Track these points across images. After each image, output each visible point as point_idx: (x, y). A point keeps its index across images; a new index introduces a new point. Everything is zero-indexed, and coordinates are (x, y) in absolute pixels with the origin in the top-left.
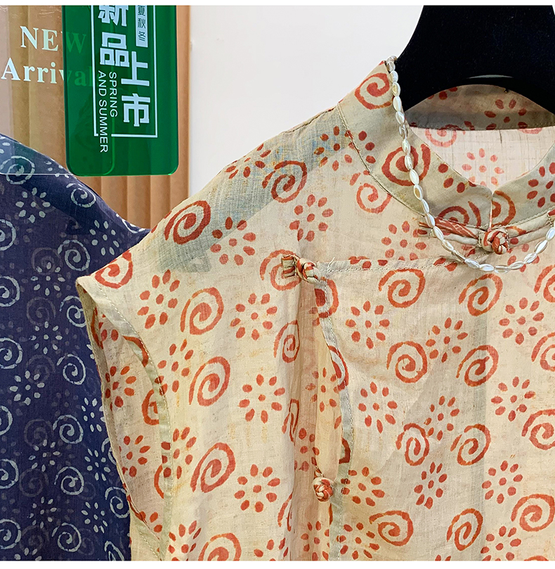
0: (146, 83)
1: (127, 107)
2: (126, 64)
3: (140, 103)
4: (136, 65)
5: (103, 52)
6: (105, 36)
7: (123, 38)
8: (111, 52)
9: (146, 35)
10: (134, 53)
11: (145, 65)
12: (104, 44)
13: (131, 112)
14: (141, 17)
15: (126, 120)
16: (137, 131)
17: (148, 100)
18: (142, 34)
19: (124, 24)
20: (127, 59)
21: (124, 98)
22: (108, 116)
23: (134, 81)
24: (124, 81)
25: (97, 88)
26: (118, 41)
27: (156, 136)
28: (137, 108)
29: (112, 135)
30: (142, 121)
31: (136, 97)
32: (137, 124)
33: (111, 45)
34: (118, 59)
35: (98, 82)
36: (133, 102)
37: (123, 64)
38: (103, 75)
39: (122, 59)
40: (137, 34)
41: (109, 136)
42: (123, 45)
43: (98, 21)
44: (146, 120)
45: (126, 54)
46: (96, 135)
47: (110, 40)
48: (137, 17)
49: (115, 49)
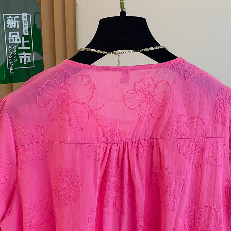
0: (29, 48)
1: (21, 58)
2: (20, 42)
3: (26, 55)
4: (24, 42)
5: (10, 39)
6: (10, 33)
7: (18, 33)
8: (13, 39)
9: (28, 30)
10: (23, 38)
11: (28, 42)
12: (10, 36)
13: (23, 59)
14: (25, 24)
15: (21, 62)
16: (25, 65)
17: (30, 54)
18: (26, 30)
19: (18, 28)
20: (20, 40)
21: (19, 54)
22: (13, 62)
23: (24, 48)
24: (19, 48)
25: (8, 52)
26: (16, 34)
27: (34, 67)
28: (25, 57)
29: (15, 68)
30: (27, 62)
31: (24, 54)
32: (25, 63)
33: (13, 36)
34: (16, 40)
35: (8, 50)
36: (23, 56)
37: (18, 42)
38: (10, 47)
39: (18, 40)
40: (24, 31)
41: (14, 69)
42: (18, 35)
43: (7, 28)
44: (29, 61)
45: (20, 39)
46: (8, 69)
47: (12, 34)
48: (24, 24)
49: (14, 37)
